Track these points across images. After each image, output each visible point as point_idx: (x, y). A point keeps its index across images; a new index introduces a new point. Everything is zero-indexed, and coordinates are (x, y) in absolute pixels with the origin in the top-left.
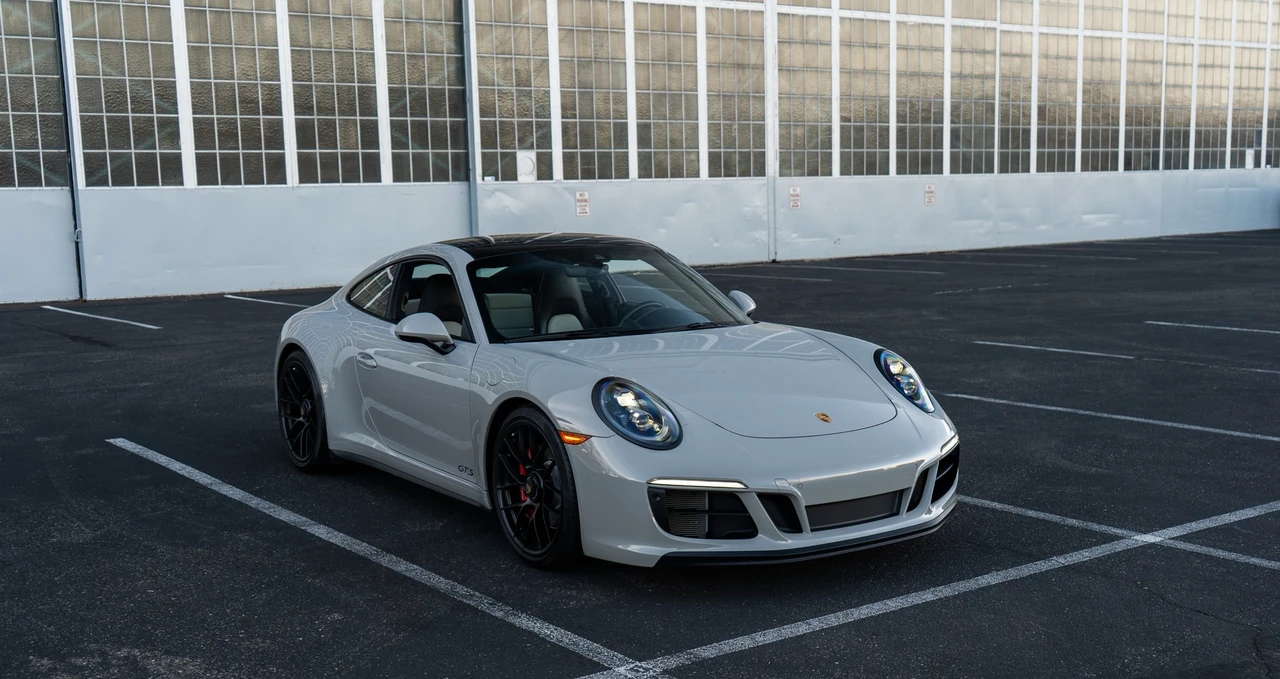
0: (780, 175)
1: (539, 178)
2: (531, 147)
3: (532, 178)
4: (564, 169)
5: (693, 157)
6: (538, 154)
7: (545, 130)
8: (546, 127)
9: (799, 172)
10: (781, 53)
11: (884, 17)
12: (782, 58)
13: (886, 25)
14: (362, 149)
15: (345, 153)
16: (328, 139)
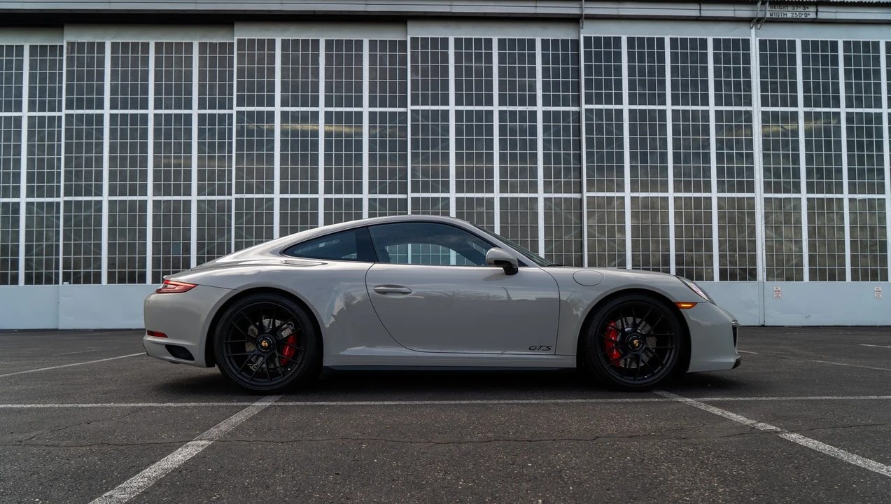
0: (767, 280)
8: (623, 256)
9: (780, 279)
10: (766, 217)
11: (839, 196)
12: (767, 220)
13: (841, 200)
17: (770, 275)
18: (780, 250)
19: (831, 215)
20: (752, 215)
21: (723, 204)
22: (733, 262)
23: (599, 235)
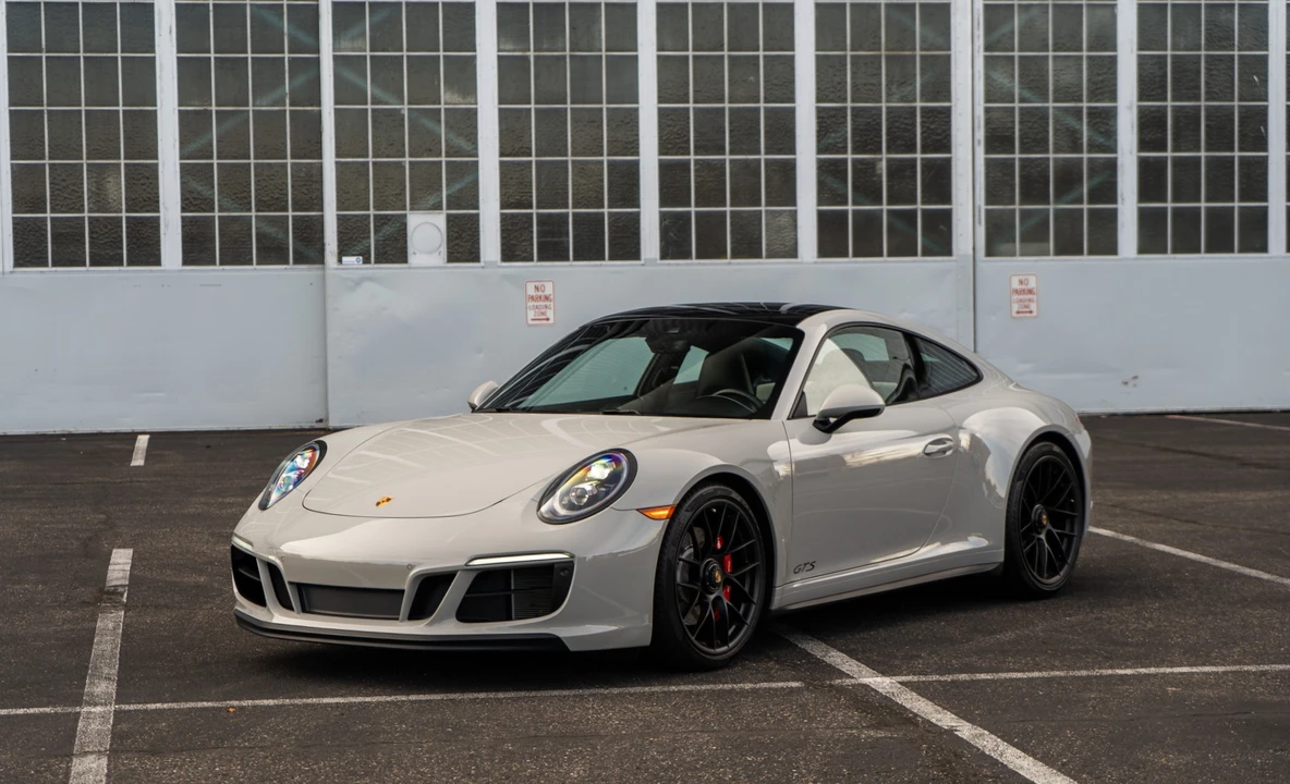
1: (452, 259)
2: (437, 207)
3: (439, 259)
4: (503, 245)
5: (784, 220)
6: (450, 219)
8: (467, 172)
9: (1035, 246)
10: (990, 27)
12: (996, 35)
14: (127, 211)
15: (97, 219)
16: (67, 196)
17: (998, 237)
18: (1034, 141)
22: (867, 188)
23: (380, 94)
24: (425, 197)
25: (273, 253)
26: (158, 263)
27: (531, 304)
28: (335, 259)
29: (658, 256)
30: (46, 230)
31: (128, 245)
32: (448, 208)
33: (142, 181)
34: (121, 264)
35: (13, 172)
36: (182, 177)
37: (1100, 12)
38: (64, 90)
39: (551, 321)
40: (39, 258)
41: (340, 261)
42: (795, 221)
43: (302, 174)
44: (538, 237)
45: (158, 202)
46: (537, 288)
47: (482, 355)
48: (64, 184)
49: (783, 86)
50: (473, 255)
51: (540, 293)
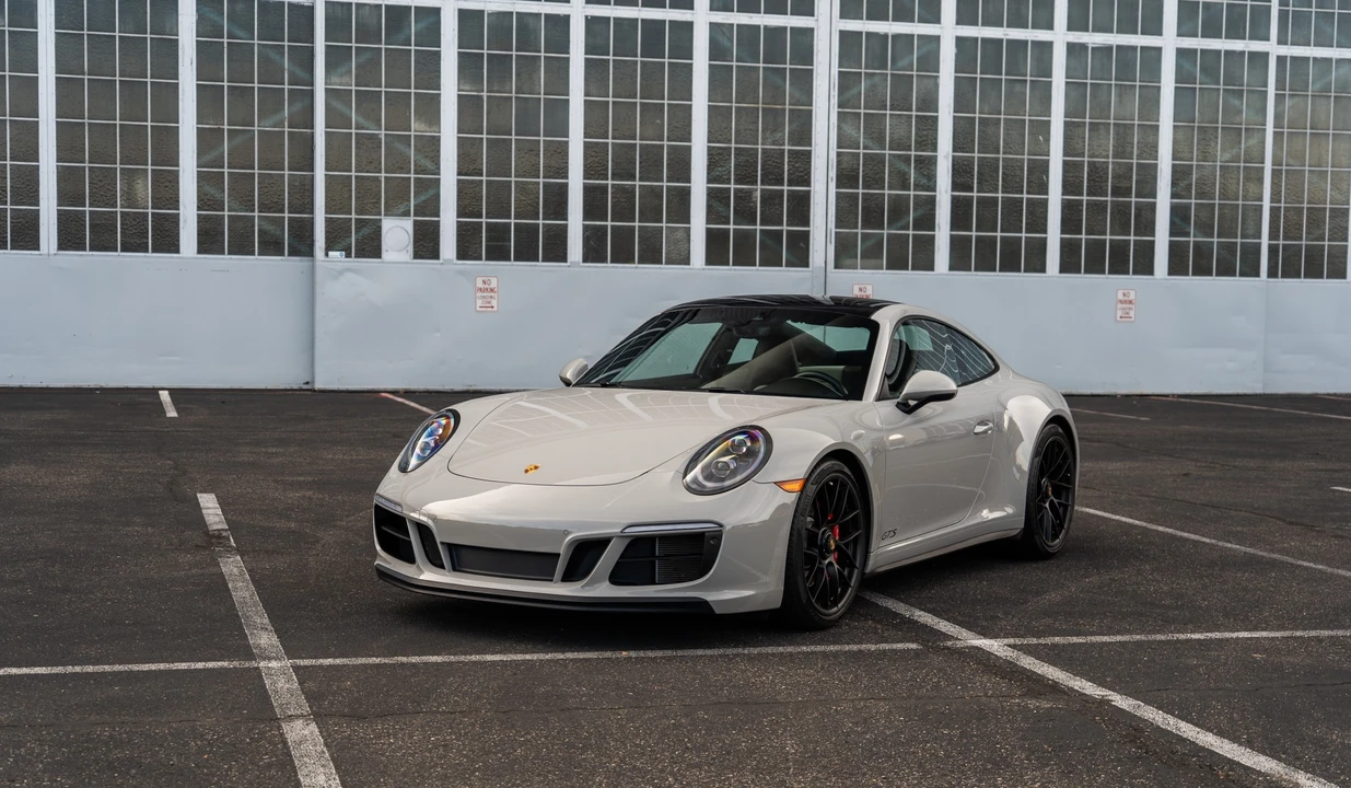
0: (836, 267)
1: (417, 255)
2: (406, 214)
3: (407, 255)
4: (458, 246)
5: (680, 235)
6: (415, 222)
7: (431, 192)
8: (431, 187)
9: (873, 262)
10: (842, 89)
11: (1042, 35)
12: (848, 95)
13: (1045, 48)
14: (152, 208)
15: (127, 213)
16: (104, 195)
17: (844, 253)
18: (874, 180)
19: (1018, 87)
20: (805, 80)
21: (726, 43)
22: (745, 214)
23: (362, 120)
24: (396, 207)
25: (271, 246)
26: (178, 251)
27: (479, 294)
28: (323, 254)
29: (581, 260)
30: (85, 221)
31: (152, 236)
32: (415, 215)
33: (166, 184)
34: (147, 251)
35: (58, 173)
36: (198, 182)
37: (925, 81)
38: (102, 107)
39: (495, 309)
40: (78, 244)
41: (327, 255)
42: (689, 236)
43: (297, 184)
44: (486, 241)
45: (178, 201)
46: (484, 282)
47: (439, 335)
48: (100, 184)
49: (683, 130)
50: (435, 254)
51: (487, 286)
